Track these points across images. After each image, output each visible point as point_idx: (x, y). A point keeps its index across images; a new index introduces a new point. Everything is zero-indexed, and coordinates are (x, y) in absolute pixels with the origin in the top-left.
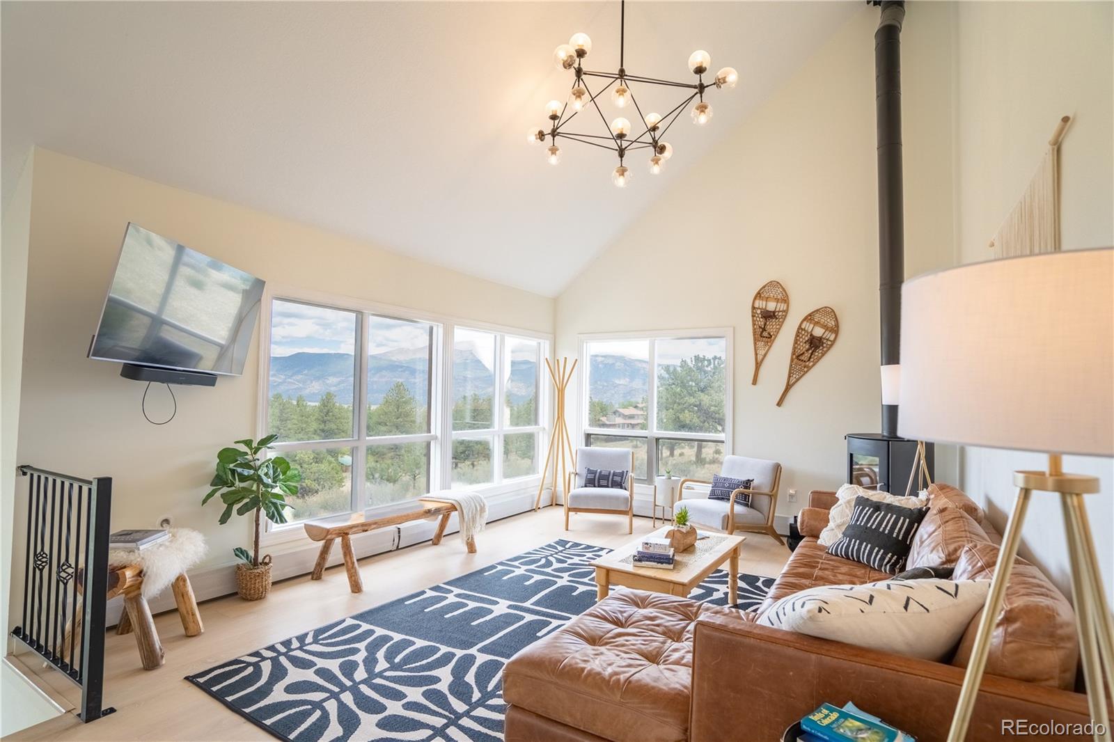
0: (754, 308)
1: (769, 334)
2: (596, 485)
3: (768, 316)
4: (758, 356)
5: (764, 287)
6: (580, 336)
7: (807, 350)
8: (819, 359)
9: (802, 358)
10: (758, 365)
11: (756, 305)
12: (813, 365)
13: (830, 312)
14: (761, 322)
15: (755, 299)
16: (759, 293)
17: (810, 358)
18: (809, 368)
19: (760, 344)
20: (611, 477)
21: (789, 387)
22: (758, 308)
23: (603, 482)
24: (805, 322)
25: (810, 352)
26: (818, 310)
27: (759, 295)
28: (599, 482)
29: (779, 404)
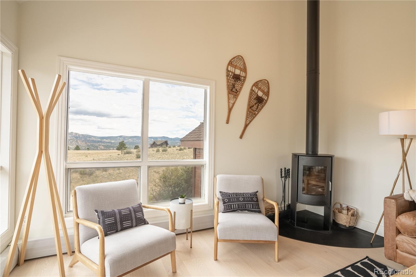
0: (228, 71)
1: (236, 90)
2: (119, 228)
3: (237, 78)
4: (230, 103)
5: (234, 58)
6: (62, 59)
7: (255, 104)
8: (261, 110)
9: (254, 108)
10: (230, 110)
11: (229, 69)
12: (258, 113)
13: (266, 83)
14: (232, 81)
15: (229, 64)
16: (230, 61)
17: (257, 108)
18: (256, 115)
19: (231, 96)
20: (133, 215)
21: (246, 126)
22: (230, 71)
23: (126, 224)
24: (254, 87)
25: (256, 105)
26: (261, 81)
27: (230, 63)
28: (122, 224)
29: (241, 137)
